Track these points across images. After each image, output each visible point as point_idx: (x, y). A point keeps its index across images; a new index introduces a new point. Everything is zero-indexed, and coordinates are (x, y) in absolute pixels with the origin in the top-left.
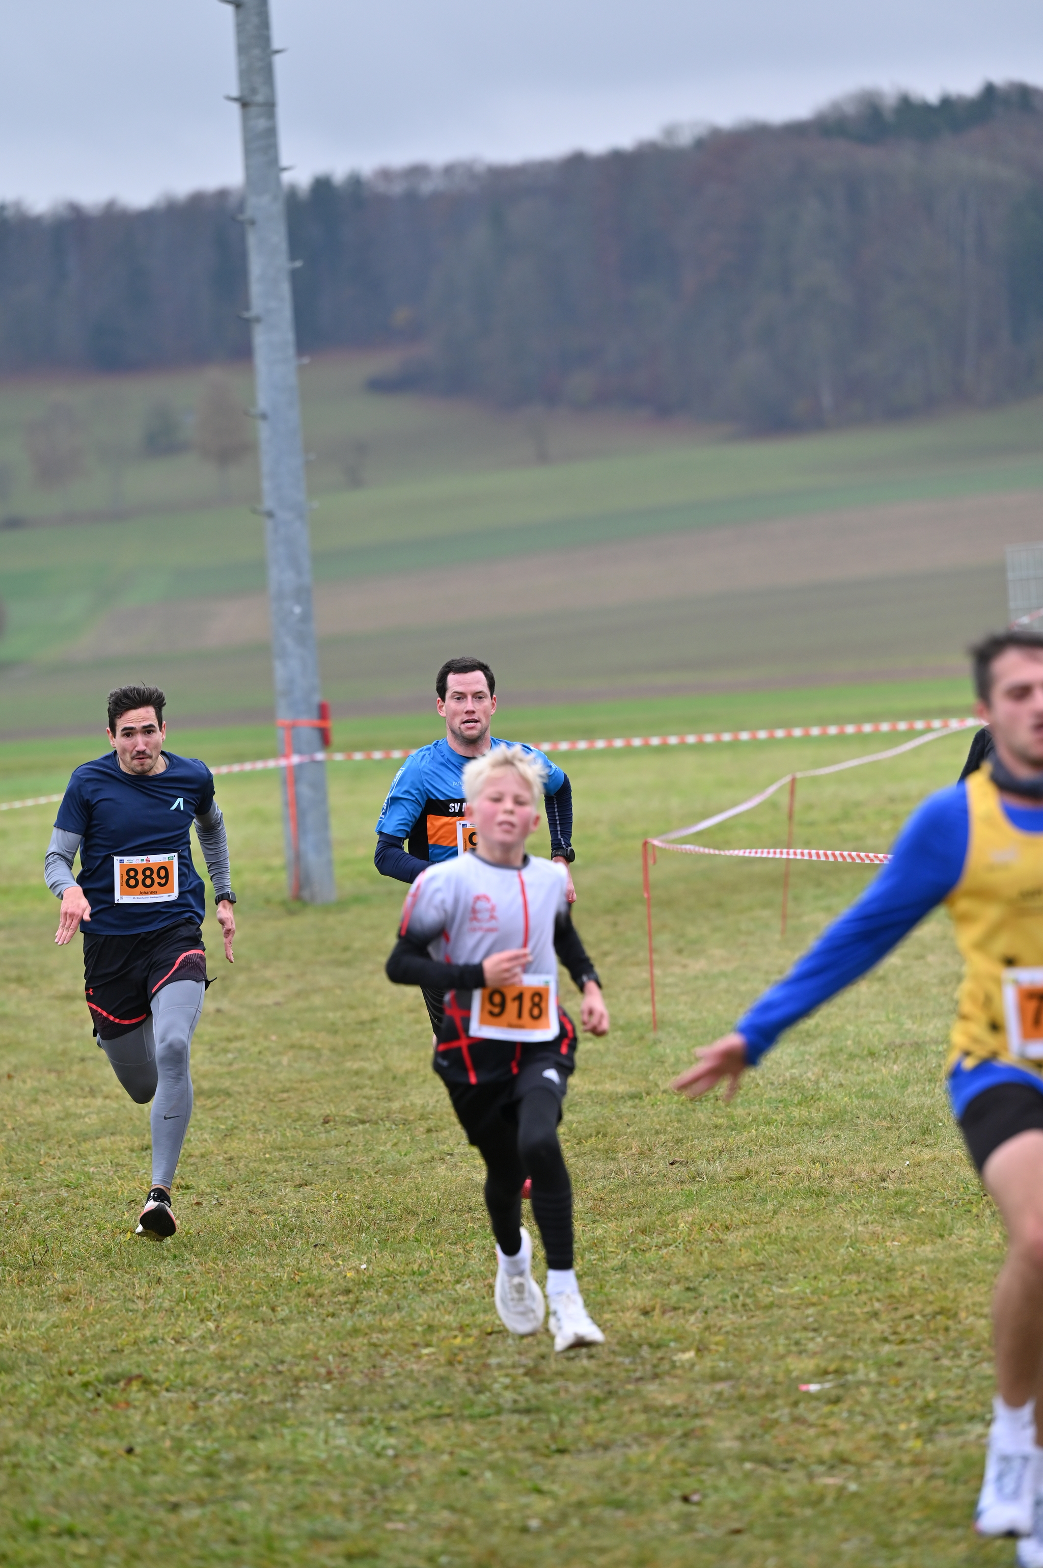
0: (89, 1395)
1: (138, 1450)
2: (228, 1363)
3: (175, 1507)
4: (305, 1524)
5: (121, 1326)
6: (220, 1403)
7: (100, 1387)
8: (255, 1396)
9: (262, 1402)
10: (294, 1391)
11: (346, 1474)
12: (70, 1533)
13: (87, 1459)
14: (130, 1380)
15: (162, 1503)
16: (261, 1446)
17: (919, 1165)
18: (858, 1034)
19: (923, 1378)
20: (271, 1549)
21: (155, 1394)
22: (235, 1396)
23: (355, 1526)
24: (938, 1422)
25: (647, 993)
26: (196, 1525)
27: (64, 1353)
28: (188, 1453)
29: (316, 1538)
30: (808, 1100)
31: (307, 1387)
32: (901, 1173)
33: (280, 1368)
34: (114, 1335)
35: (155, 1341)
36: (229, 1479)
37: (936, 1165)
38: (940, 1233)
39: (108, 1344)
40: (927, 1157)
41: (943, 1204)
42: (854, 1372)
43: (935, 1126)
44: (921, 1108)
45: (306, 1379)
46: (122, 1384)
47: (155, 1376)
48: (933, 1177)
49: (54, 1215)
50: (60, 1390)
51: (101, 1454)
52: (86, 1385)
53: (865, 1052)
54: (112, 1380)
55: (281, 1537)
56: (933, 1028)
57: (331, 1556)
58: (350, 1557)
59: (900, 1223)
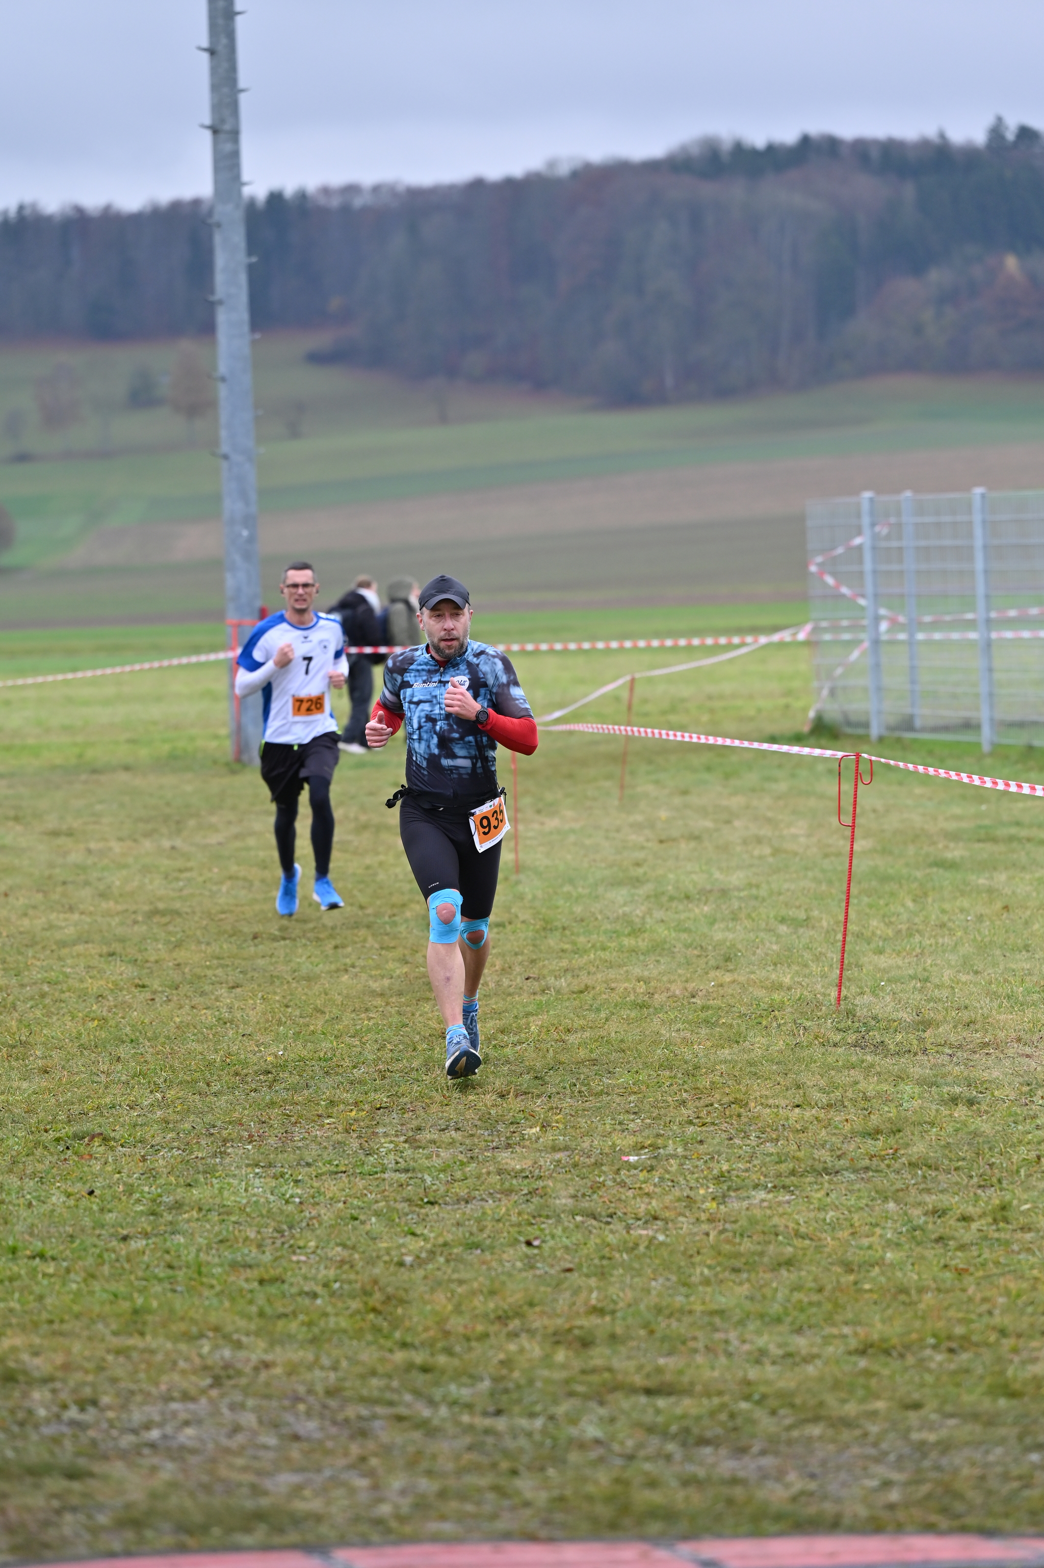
0: (61, 1148)
1: (97, 1192)
2: (171, 1126)
3: (125, 1239)
4: (229, 1255)
5: (87, 1094)
6: (163, 1158)
7: (69, 1142)
8: (191, 1153)
9: (197, 1158)
10: (223, 1149)
11: (262, 1216)
12: (41, 1256)
13: (57, 1199)
14: (93, 1137)
15: (115, 1235)
17: (721, 985)
18: (678, 881)
19: (719, 1153)
20: (200, 1273)
21: (112, 1149)
22: (176, 1152)
23: (267, 1257)
24: (729, 1189)
25: (512, 843)
26: (141, 1252)
27: (41, 1115)
28: (137, 1196)
29: (235, 1266)
30: (636, 932)
31: (232, 1147)
32: (708, 991)
33: (212, 1131)
34: (81, 1101)
35: (114, 1107)
36: (168, 1217)
37: (734, 986)
38: (736, 1040)
39: (76, 1109)
40: (728, 980)
41: (739, 1017)
42: (665, 1147)
43: (736, 955)
44: (725, 940)
45: (232, 1140)
46: (86, 1140)
47: (112, 1135)
48: (732, 995)
49: (37, 1005)
50: (37, 1144)
51: (69, 1195)
52: (58, 1140)
53: (682, 896)
54: (78, 1137)
55: (208, 1264)
56: (736, 878)
57: (247, 1280)
58: (261, 1282)
59: (704, 1031)
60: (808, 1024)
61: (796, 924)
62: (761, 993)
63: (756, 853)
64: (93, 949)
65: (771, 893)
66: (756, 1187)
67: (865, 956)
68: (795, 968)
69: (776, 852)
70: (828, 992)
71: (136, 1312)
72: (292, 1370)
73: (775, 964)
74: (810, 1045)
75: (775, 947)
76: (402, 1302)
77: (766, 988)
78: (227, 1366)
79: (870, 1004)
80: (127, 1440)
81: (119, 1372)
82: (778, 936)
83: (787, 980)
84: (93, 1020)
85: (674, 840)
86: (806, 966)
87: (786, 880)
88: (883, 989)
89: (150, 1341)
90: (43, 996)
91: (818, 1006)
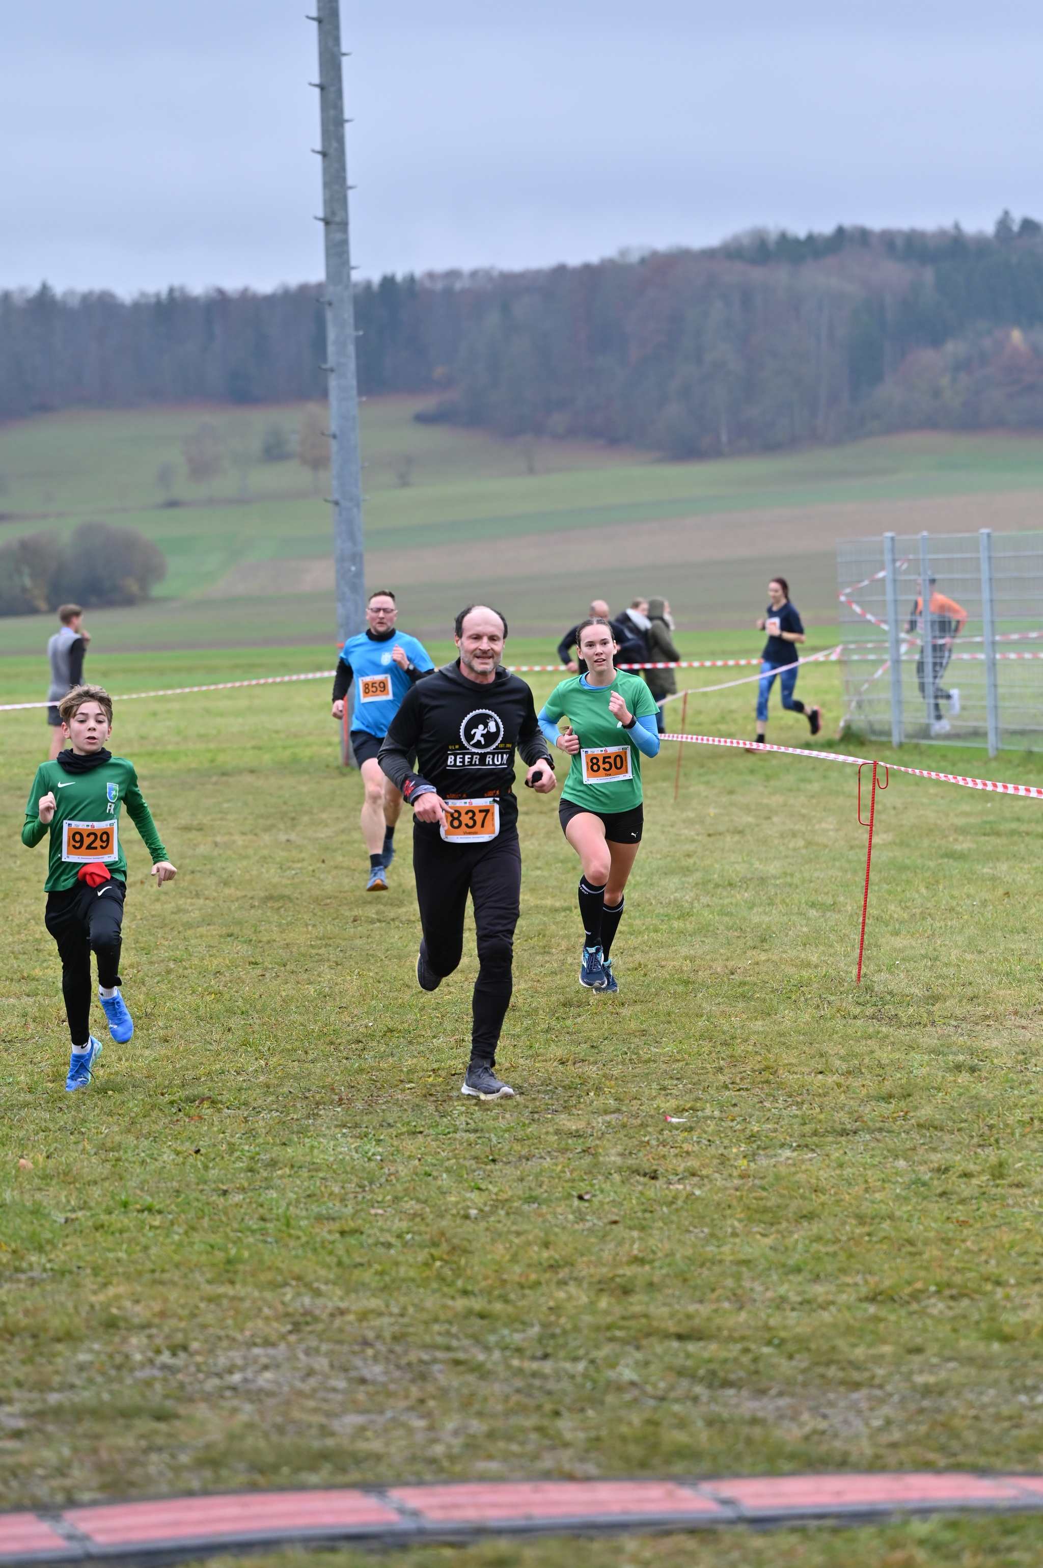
0: (173, 1110)
1: (203, 1151)
2: (271, 1090)
3: (225, 1193)
4: (315, 1208)
5: (201, 1061)
6: (263, 1119)
7: (182, 1105)
8: (288, 1114)
9: (292, 1119)
10: (315, 1111)
11: (346, 1172)
12: (150, 1209)
13: (168, 1157)
14: (202, 1101)
15: (216, 1190)
17: (757, 964)
18: (723, 870)
19: (751, 1116)
20: (288, 1225)
21: (219, 1111)
22: (275, 1114)
23: (349, 1210)
24: (759, 1147)
26: (238, 1205)
27: (159, 1079)
28: (238, 1154)
29: (320, 1219)
30: (684, 915)
31: (324, 1109)
32: (745, 969)
33: (307, 1094)
34: (195, 1067)
35: (223, 1072)
36: (264, 1174)
37: (769, 964)
38: (769, 1013)
39: (190, 1075)
40: (763, 958)
41: (772, 992)
42: (703, 1110)
43: (771, 936)
44: (762, 923)
45: (324, 1103)
46: (197, 1103)
47: (220, 1098)
48: (766, 972)
49: (163, 980)
50: (153, 1107)
51: (178, 1153)
52: (172, 1103)
53: (726, 883)
54: (190, 1100)
55: (296, 1217)
56: (773, 868)
57: (330, 1232)
58: (343, 1233)
59: (741, 1005)
60: (832, 998)
61: (824, 908)
62: (792, 970)
63: (791, 845)
64: (215, 930)
65: (803, 881)
66: (782, 1146)
67: (883, 937)
68: (822, 948)
69: (809, 844)
70: (850, 969)
71: (229, 1262)
72: (363, 1316)
73: (805, 945)
74: (832, 1018)
75: (805, 929)
76: (465, 1251)
77: (796, 966)
78: (306, 1313)
79: (886, 981)
80: (212, 1384)
81: (209, 1318)
82: (808, 919)
83: (814, 959)
84: (210, 993)
85: (720, 834)
86: (831, 946)
87: (816, 870)
88: (897, 967)
89: (239, 1290)
90: (169, 972)
91: (841, 981)
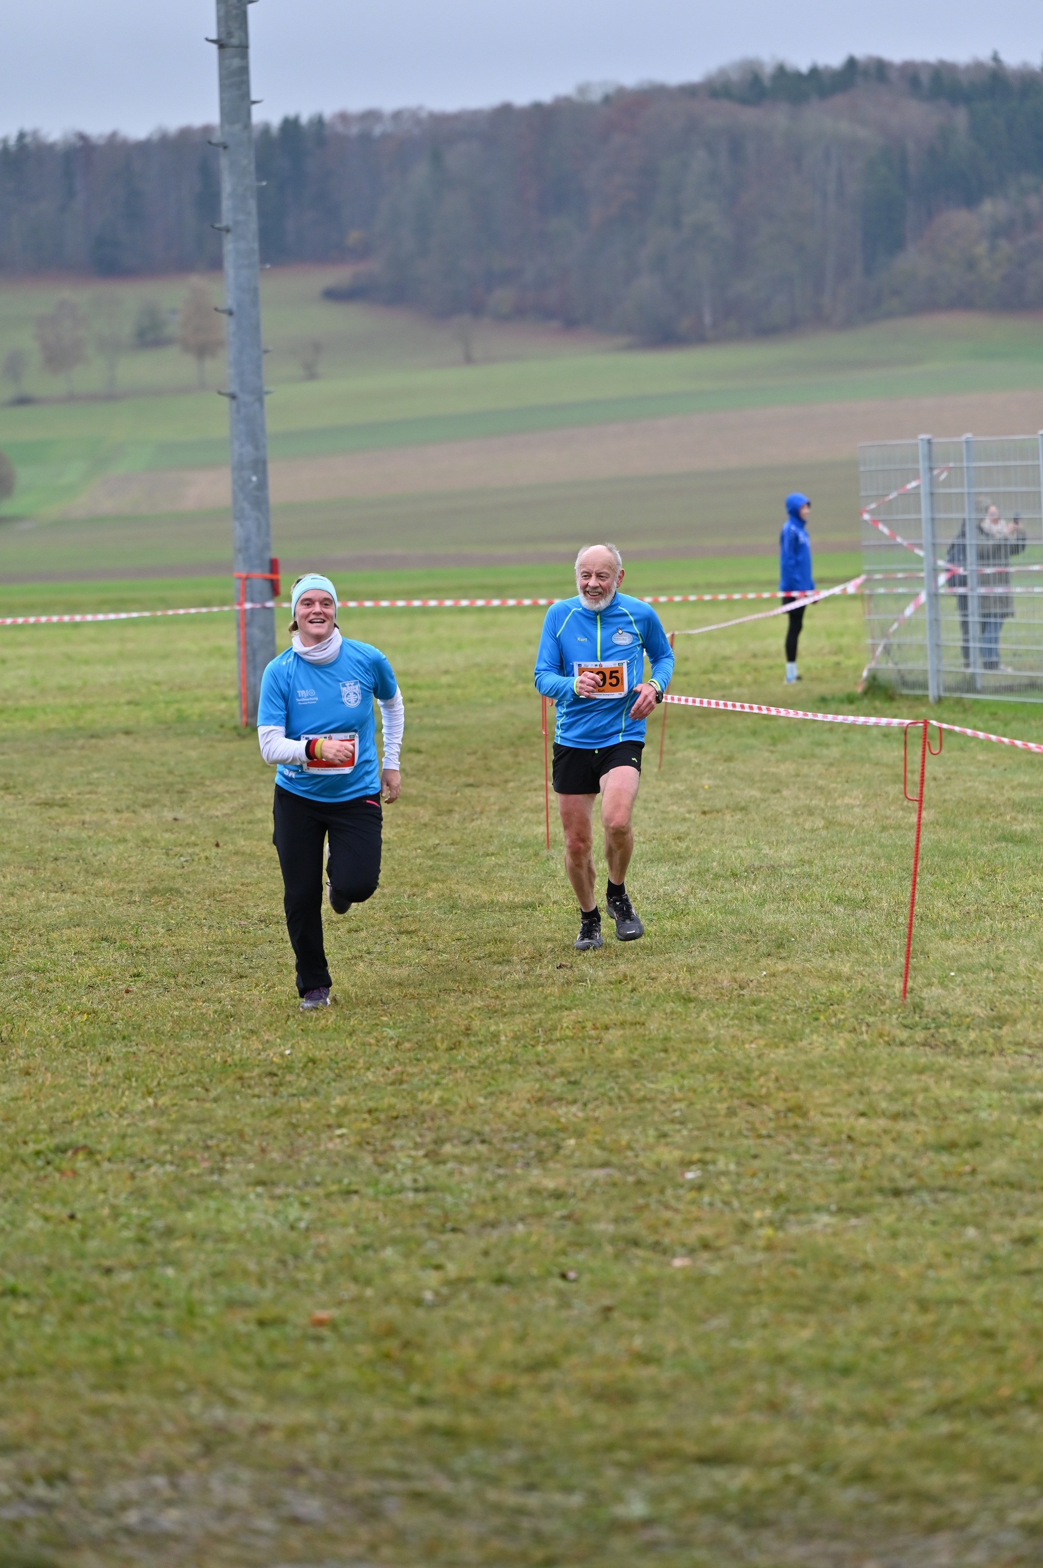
0: (40, 1163)
1: (79, 1216)
2: (164, 1137)
3: (108, 1271)
4: (223, 1291)
5: (73, 1099)
6: (155, 1174)
7: (51, 1156)
8: (186, 1168)
9: (192, 1175)
10: (221, 1164)
11: (263, 1244)
12: (13, 1293)
13: (33, 1223)
14: (76, 1152)
15: (97, 1267)
16: (189, 1216)
17: (774, 975)
18: (723, 857)
20: (191, 1312)
21: (97, 1164)
22: (169, 1168)
23: (267, 1294)
24: (788, 1211)
25: (543, 815)
26: (125, 1287)
27: (21, 1123)
28: (123, 1220)
29: (231, 1304)
30: (679, 914)
31: (232, 1162)
32: (759, 982)
33: (210, 1143)
34: (65, 1108)
35: (101, 1114)
36: (158, 1245)
37: (789, 974)
38: (792, 1038)
39: (59, 1117)
40: (781, 969)
41: (795, 1011)
42: (714, 1162)
43: (789, 941)
44: (777, 924)
45: (232, 1154)
46: (70, 1153)
47: (99, 1147)
48: (786, 987)
50: (15, 1158)
51: (47, 1219)
52: (38, 1153)
53: (728, 873)
54: (61, 1150)
55: (202, 1303)
56: (787, 854)
57: (245, 1321)
58: (262, 1323)
59: (757, 1027)
60: (871, 1019)
61: (854, 905)
62: (818, 984)
63: (808, 826)
64: (85, 933)
65: (826, 871)
66: (818, 1209)
67: (931, 942)
68: (855, 955)
69: (830, 824)
70: (892, 983)
71: (118, 1362)
72: (293, 1433)
73: (833, 952)
74: (873, 1045)
75: (831, 932)
76: (421, 1347)
77: (823, 978)
78: (219, 1430)
79: (938, 997)
80: (101, 1525)
81: (95, 1437)
82: (835, 918)
83: (846, 969)
84: (82, 1013)
85: (718, 812)
86: (866, 953)
87: (840, 856)
88: (952, 979)
89: (130, 1399)
90: (29, 986)
91: (882, 999)
